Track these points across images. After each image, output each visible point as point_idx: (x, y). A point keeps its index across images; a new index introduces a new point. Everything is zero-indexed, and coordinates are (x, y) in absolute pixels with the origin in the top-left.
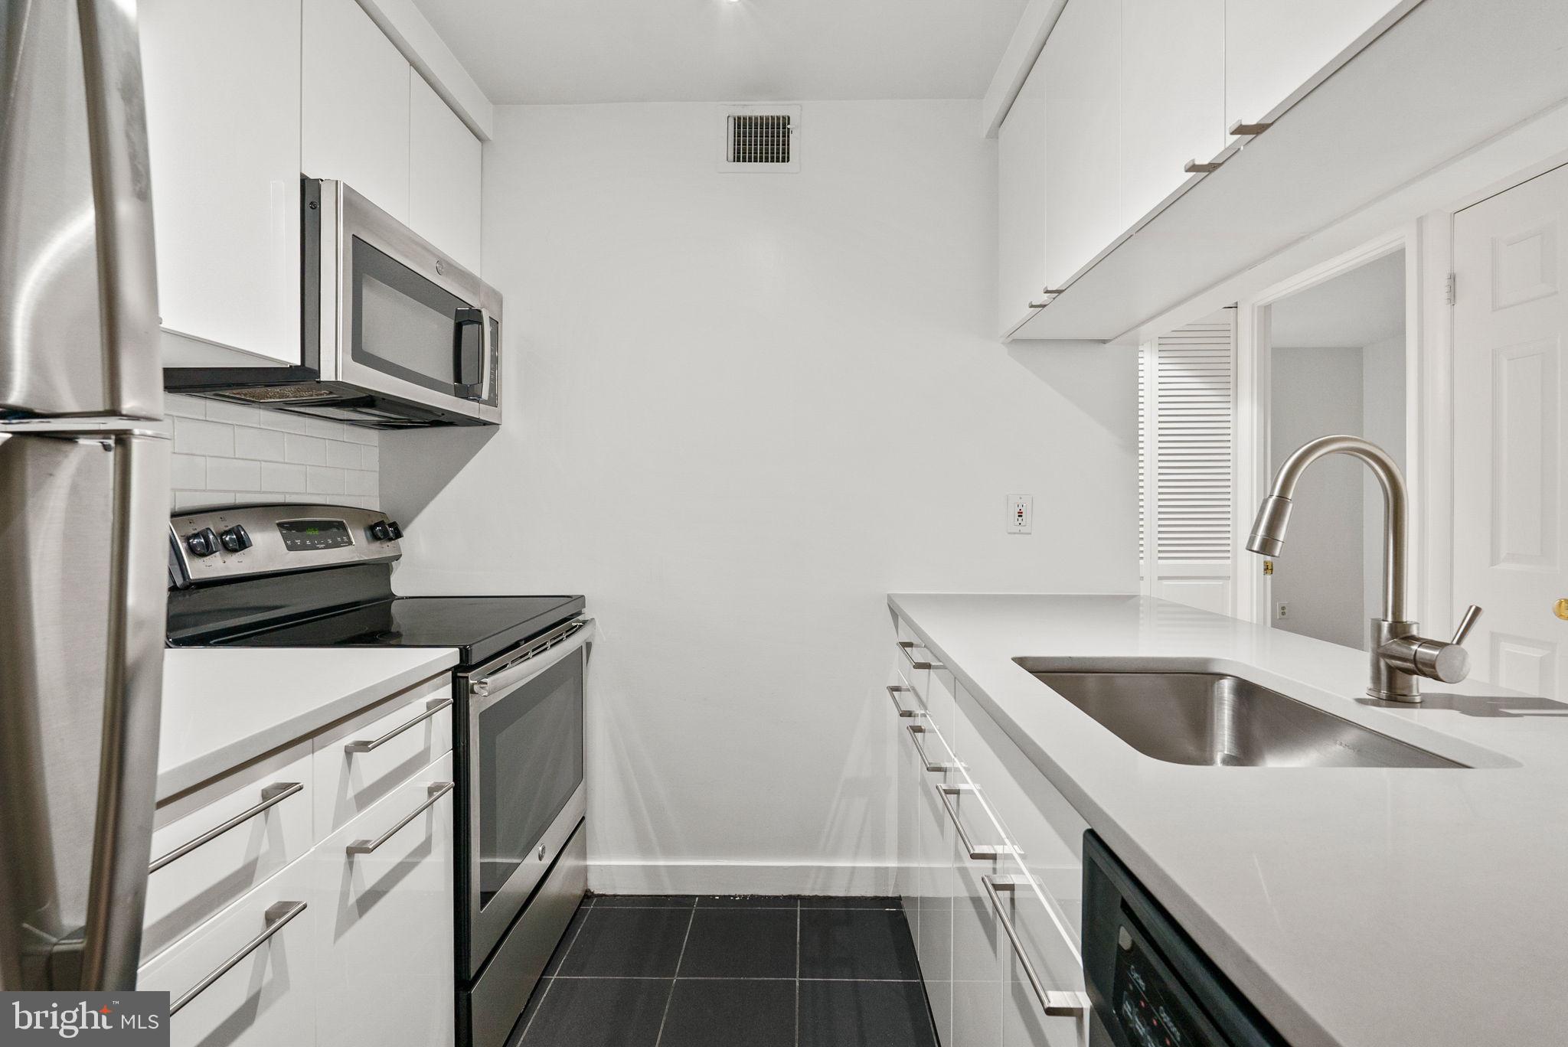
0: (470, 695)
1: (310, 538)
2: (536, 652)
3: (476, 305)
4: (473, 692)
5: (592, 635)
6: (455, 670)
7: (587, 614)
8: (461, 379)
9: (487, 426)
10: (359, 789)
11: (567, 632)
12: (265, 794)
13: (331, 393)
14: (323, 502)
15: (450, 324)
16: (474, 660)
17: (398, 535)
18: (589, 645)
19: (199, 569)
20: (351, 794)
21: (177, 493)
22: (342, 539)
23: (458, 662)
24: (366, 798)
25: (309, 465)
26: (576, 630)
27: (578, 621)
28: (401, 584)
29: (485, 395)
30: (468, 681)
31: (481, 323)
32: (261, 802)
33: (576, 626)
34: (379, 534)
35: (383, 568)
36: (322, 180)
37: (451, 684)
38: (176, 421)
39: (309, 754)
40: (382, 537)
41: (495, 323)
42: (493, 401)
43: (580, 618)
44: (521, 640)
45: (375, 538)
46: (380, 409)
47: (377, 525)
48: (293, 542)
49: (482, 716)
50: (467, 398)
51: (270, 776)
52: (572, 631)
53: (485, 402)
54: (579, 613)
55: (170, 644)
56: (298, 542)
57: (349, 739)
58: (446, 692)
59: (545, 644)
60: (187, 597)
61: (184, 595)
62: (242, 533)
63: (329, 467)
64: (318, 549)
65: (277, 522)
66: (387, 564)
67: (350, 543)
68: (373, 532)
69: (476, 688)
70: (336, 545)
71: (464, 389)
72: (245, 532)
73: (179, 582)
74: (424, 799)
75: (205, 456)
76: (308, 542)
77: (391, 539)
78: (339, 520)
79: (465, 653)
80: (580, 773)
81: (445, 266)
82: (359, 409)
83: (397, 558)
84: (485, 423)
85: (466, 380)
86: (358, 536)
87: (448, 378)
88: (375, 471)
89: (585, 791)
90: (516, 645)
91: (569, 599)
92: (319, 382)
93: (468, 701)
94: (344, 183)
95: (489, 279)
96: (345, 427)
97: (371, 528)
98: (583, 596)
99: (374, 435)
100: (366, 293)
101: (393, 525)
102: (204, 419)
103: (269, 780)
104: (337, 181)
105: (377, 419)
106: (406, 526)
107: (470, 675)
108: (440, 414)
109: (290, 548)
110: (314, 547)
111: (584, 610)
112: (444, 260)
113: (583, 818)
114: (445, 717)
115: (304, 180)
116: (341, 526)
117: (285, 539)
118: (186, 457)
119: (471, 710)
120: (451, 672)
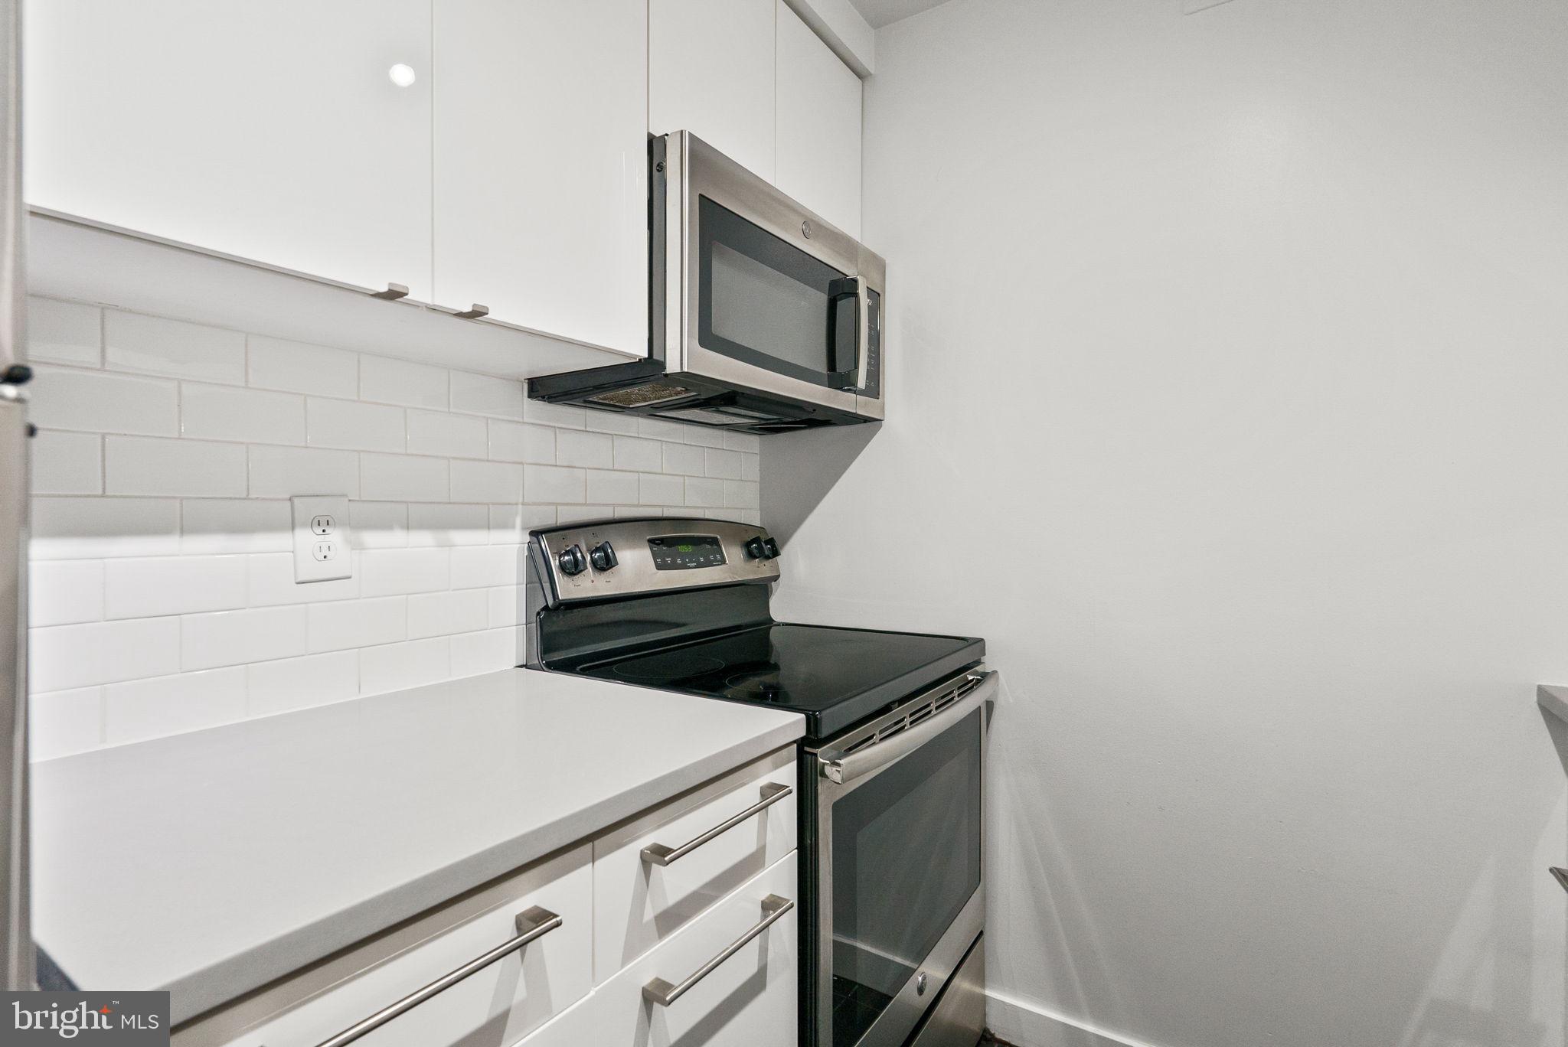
0: (819, 778)
1: (682, 556)
2: (914, 717)
3: (850, 272)
4: (823, 774)
5: (995, 693)
6: (801, 743)
7: (988, 664)
8: (835, 366)
9: (869, 422)
10: (662, 907)
11: (959, 688)
12: (519, 923)
13: (687, 390)
14: (702, 517)
15: (822, 299)
16: (825, 732)
17: (775, 553)
18: (990, 705)
19: (569, 589)
20: (649, 914)
21: (559, 508)
22: (715, 557)
23: (805, 734)
24: (670, 919)
25: (688, 476)
26: (972, 687)
27: (976, 673)
28: (781, 609)
29: (861, 383)
30: (816, 760)
31: (856, 295)
32: (516, 935)
33: (972, 680)
34: (755, 551)
35: (761, 590)
36: (667, 135)
37: (796, 762)
38: (557, 432)
39: (589, 862)
40: (758, 555)
41: (875, 295)
42: (874, 390)
43: (979, 668)
44: (894, 702)
45: (751, 556)
46: (746, 407)
47: (754, 541)
48: (663, 560)
49: (837, 807)
50: (841, 389)
51: (527, 898)
52: (967, 689)
53: (862, 393)
54: (978, 662)
55: (544, 668)
56: (669, 560)
57: (646, 841)
58: (787, 774)
59: (928, 705)
60: (561, 617)
61: (558, 616)
62: (609, 551)
63: (666, 474)
64: (689, 568)
65: (648, 538)
66: (766, 585)
67: (723, 562)
68: (748, 549)
69: (828, 770)
70: (708, 564)
71: (839, 377)
72: (612, 551)
73: (550, 602)
74: (755, 919)
75: (585, 468)
76: (679, 561)
77: (768, 558)
78: (712, 535)
79: (812, 724)
80: (975, 874)
81: (813, 227)
82: (722, 409)
83: (776, 578)
84: (866, 420)
85: (841, 367)
86: (734, 554)
87: (822, 367)
88: (756, 482)
89: (984, 898)
90: (886, 709)
91: (962, 643)
92: (666, 375)
93: (816, 787)
94: (689, 133)
95: (869, 241)
96: (725, 433)
97: (747, 545)
98: (982, 640)
99: (754, 442)
100: (716, 265)
101: (771, 541)
102: (583, 429)
103: (524, 903)
104: (682, 131)
105: (751, 421)
106: (785, 541)
107: (819, 751)
108: (811, 410)
109: (659, 567)
110: (684, 567)
111: (983, 659)
112: (812, 221)
113: (981, 933)
114: (786, 810)
115: (651, 141)
116: (714, 542)
117: (655, 556)
118: (567, 469)
119: (821, 799)
120: (795, 745)
